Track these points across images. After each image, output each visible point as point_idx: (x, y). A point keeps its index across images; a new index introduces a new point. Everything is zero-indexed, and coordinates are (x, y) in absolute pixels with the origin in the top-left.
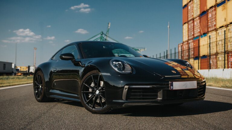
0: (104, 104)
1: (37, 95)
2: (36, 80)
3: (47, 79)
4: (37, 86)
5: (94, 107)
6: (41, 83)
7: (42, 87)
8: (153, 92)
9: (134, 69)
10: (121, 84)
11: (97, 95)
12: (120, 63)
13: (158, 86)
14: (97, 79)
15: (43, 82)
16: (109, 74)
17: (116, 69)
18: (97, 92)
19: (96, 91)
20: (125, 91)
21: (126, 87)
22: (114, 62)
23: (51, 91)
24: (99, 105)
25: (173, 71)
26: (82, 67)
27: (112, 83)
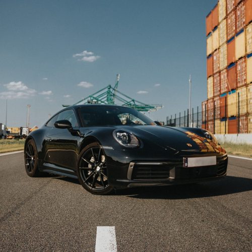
0: (106, 183)
1: (29, 168)
2: (28, 150)
3: (39, 150)
4: (29, 157)
5: (94, 187)
6: (33, 154)
7: (34, 158)
8: (164, 170)
9: (141, 142)
10: (126, 159)
11: (98, 172)
12: (125, 134)
13: (170, 163)
14: (98, 153)
15: (36, 153)
16: (111, 148)
17: (120, 142)
18: (98, 169)
19: (96, 168)
20: (130, 169)
21: (132, 164)
22: (118, 134)
23: (45, 164)
24: (100, 183)
25: (189, 145)
26: (81, 137)
27: (115, 159)
